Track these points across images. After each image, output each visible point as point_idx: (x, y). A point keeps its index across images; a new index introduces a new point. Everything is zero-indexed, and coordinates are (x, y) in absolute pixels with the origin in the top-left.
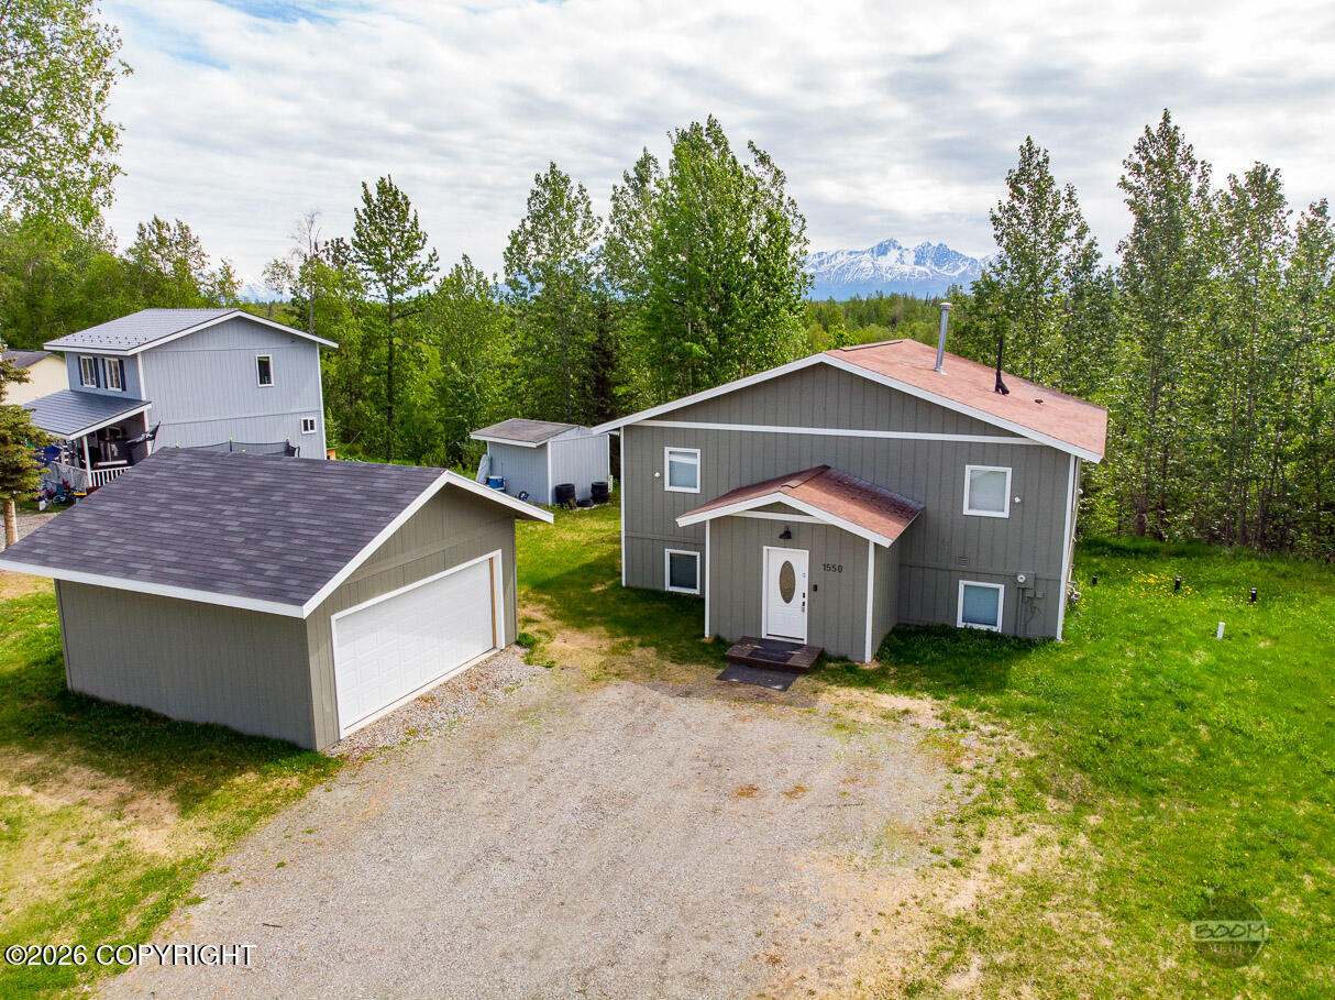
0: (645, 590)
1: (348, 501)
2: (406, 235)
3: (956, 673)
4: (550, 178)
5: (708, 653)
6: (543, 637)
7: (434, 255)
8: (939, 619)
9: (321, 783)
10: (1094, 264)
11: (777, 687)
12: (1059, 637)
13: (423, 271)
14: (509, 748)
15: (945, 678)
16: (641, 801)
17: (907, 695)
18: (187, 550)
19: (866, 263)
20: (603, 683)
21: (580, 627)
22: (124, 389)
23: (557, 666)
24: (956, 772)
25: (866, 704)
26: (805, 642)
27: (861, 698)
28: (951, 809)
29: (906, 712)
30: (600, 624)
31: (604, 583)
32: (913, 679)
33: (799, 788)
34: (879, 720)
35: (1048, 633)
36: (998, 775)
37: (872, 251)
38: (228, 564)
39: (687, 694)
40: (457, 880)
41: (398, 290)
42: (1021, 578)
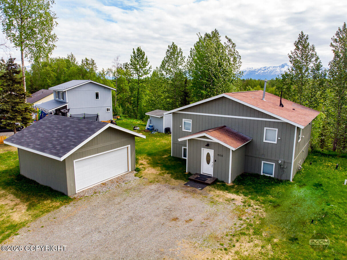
0: (177, 158)
1: (83, 130)
2: (143, 62)
3: (254, 188)
4: (172, 46)
5: (185, 177)
6: (143, 169)
7: (151, 67)
8: (256, 172)
9: (65, 205)
10: (320, 68)
11: (200, 189)
12: (291, 180)
13: (147, 71)
14: (118, 200)
15: (250, 190)
16: (144, 219)
17: (236, 194)
18: (43, 141)
19: (278, 70)
20: (152, 183)
21: (154, 167)
22: (63, 100)
23: (143, 177)
24: (239, 220)
25: (223, 196)
26: (213, 176)
27: (223, 194)
28: (232, 232)
29: (233, 199)
30: (160, 166)
31: (167, 155)
32: (241, 189)
33: (191, 220)
34: (224, 201)
35: (288, 179)
36: (252, 222)
37: (280, 67)
38: (50, 145)
39: (173, 188)
40: (83, 237)
41: (141, 76)
42: (280, 162)
